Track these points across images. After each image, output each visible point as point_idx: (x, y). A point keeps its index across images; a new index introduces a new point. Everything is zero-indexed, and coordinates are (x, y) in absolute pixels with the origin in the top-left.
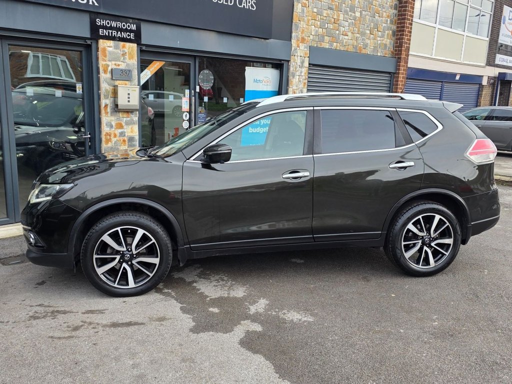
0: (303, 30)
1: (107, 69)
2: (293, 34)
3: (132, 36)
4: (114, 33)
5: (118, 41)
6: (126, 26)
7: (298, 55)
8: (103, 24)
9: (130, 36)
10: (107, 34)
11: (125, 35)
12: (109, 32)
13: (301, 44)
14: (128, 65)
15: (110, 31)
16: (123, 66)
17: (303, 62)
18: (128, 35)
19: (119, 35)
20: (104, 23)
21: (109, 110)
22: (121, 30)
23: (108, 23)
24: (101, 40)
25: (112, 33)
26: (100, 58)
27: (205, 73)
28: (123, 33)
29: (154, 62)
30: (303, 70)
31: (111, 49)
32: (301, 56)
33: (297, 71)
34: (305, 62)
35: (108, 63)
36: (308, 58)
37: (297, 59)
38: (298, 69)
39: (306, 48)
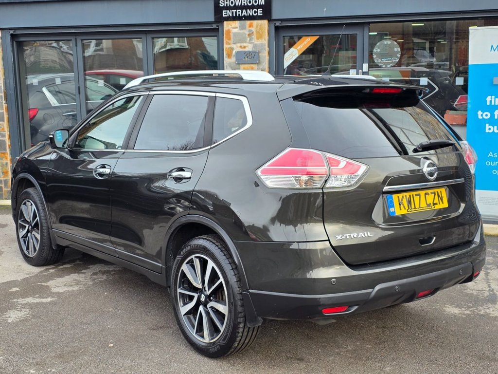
1: (232, 54)
3: (259, 12)
4: (239, 12)
5: (245, 20)
6: (253, 2)
8: (227, 4)
9: (257, 12)
10: (231, 15)
11: (250, 12)
12: (233, 13)
14: (255, 46)
15: (234, 11)
16: (249, 48)
18: (255, 12)
19: (244, 13)
20: (228, 3)
22: (246, 7)
23: (232, 3)
24: (225, 23)
25: (236, 13)
26: (224, 41)
27: (384, 45)
28: (248, 10)
29: (303, 38)
31: (236, 30)
35: (232, 46)
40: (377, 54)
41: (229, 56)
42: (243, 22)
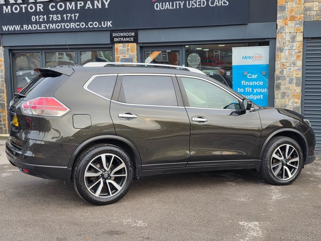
0: (292, 10)
1: (119, 59)
2: (278, 15)
3: (132, 39)
4: (122, 39)
5: (125, 43)
6: (129, 34)
7: (286, 31)
10: (118, 40)
11: (128, 39)
12: (119, 39)
13: (290, 22)
14: (130, 56)
15: (120, 38)
16: (127, 57)
17: (293, 39)
18: (130, 39)
19: (125, 39)
20: (117, 34)
22: (126, 37)
23: (119, 34)
24: (116, 44)
25: (121, 39)
26: (115, 53)
27: (193, 56)
29: (154, 52)
30: (295, 44)
31: (121, 48)
32: (290, 33)
33: (286, 46)
34: (298, 37)
35: (119, 55)
36: (302, 33)
37: (284, 35)
38: (287, 44)
39: (298, 24)
40: (189, 60)
42: (124, 44)
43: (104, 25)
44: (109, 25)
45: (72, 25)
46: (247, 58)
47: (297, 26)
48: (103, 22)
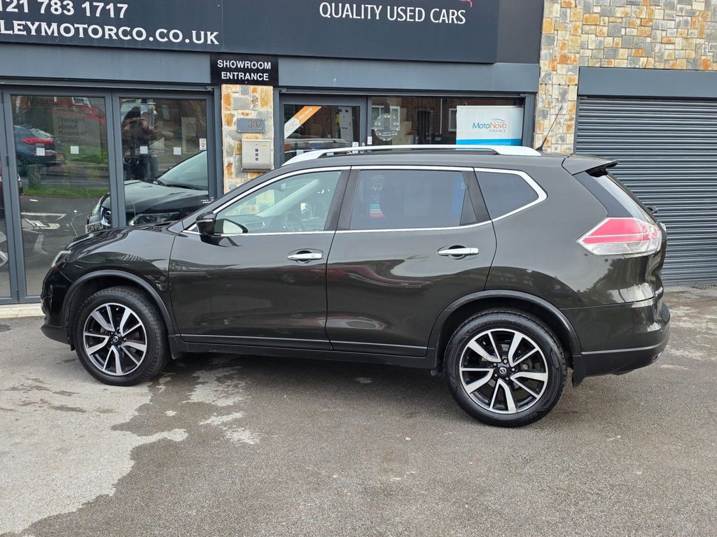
0: (565, 44)
1: (232, 121)
2: (543, 52)
3: (265, 77)
4: (241, 75)
5: (247, 84)
6: (258, 65)
7: (554, 82)
8: (226, 65)
9: (263, 77)
10: (231, 77)
11: (255, 77)
12: (234, 75)
13: (559, 66)
14: (260, 113)
15: (236, 73)
16: (253, 115)
17: (564, 94)
18: (260, 77)
19: (248, 76)
20: (228, 64)
21: (233, 170)
22: (250, 71)
23: (233, 64)
24: (224, 86)
25: (238, 75)
26: (223, 107)
27: (385, 118)
28: (252, 74)
29: (305, 108)
30: (565, 105)
31: (237, 95)
32: (559, 85)
33: (553, 107)
34: (570, 93)
35: (233, 112)
36: (577, 87)
37: (550, 89)
38: (554, 104)
39: (571, 70)
41: (229, 123)
42: (245, 86)
43: (198, 38)
44: (211, 40)
45: (110, 32)
46: (481, 126)
47: (569, 73)
48: (194, 32)
